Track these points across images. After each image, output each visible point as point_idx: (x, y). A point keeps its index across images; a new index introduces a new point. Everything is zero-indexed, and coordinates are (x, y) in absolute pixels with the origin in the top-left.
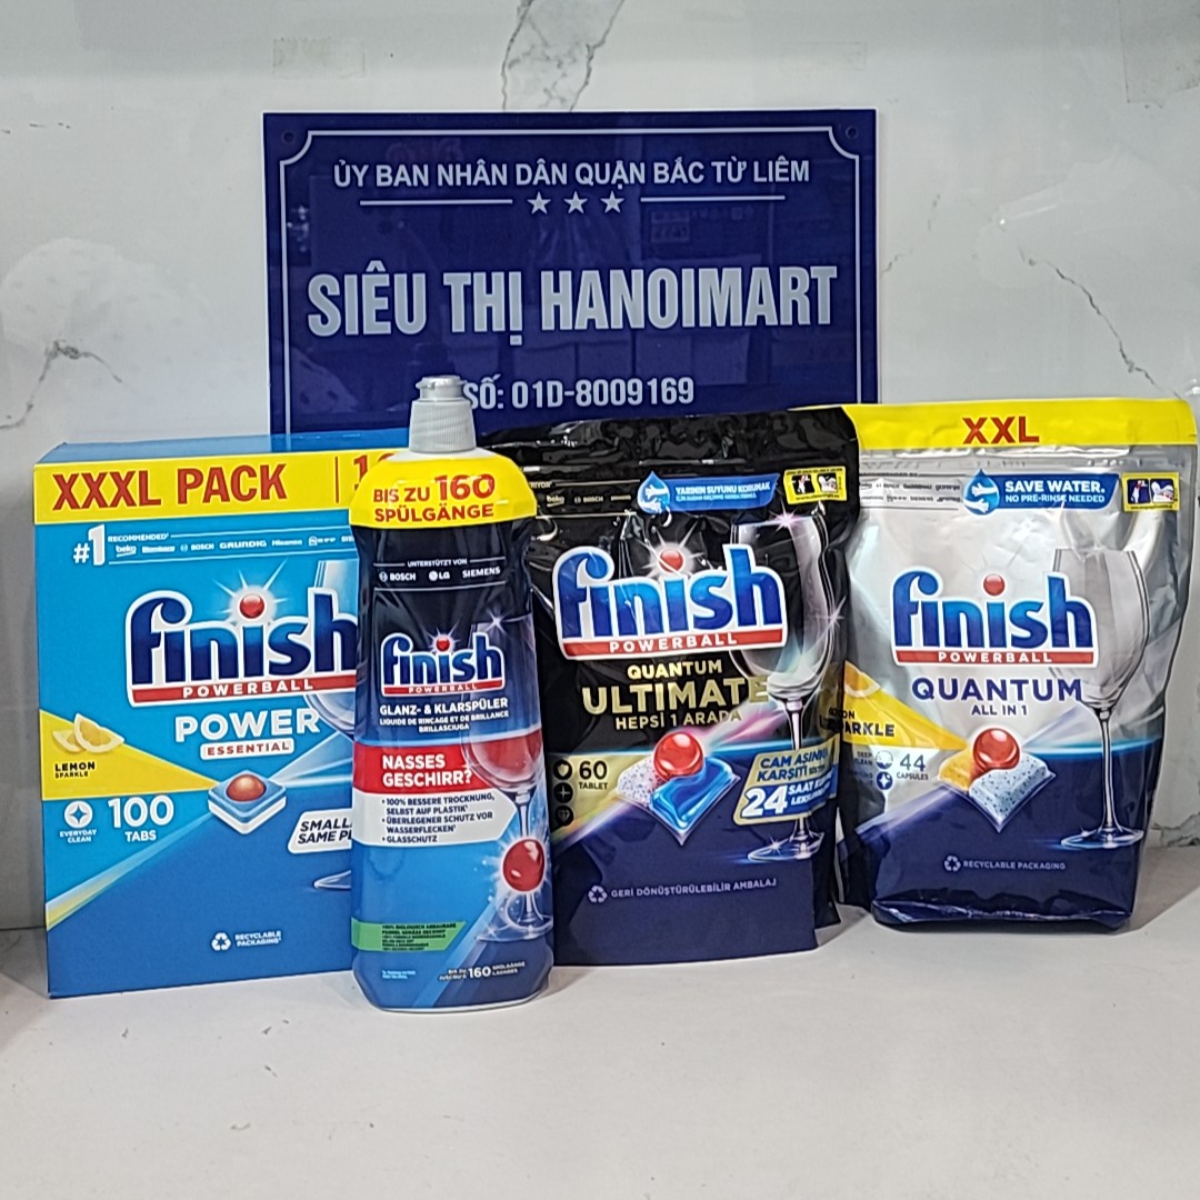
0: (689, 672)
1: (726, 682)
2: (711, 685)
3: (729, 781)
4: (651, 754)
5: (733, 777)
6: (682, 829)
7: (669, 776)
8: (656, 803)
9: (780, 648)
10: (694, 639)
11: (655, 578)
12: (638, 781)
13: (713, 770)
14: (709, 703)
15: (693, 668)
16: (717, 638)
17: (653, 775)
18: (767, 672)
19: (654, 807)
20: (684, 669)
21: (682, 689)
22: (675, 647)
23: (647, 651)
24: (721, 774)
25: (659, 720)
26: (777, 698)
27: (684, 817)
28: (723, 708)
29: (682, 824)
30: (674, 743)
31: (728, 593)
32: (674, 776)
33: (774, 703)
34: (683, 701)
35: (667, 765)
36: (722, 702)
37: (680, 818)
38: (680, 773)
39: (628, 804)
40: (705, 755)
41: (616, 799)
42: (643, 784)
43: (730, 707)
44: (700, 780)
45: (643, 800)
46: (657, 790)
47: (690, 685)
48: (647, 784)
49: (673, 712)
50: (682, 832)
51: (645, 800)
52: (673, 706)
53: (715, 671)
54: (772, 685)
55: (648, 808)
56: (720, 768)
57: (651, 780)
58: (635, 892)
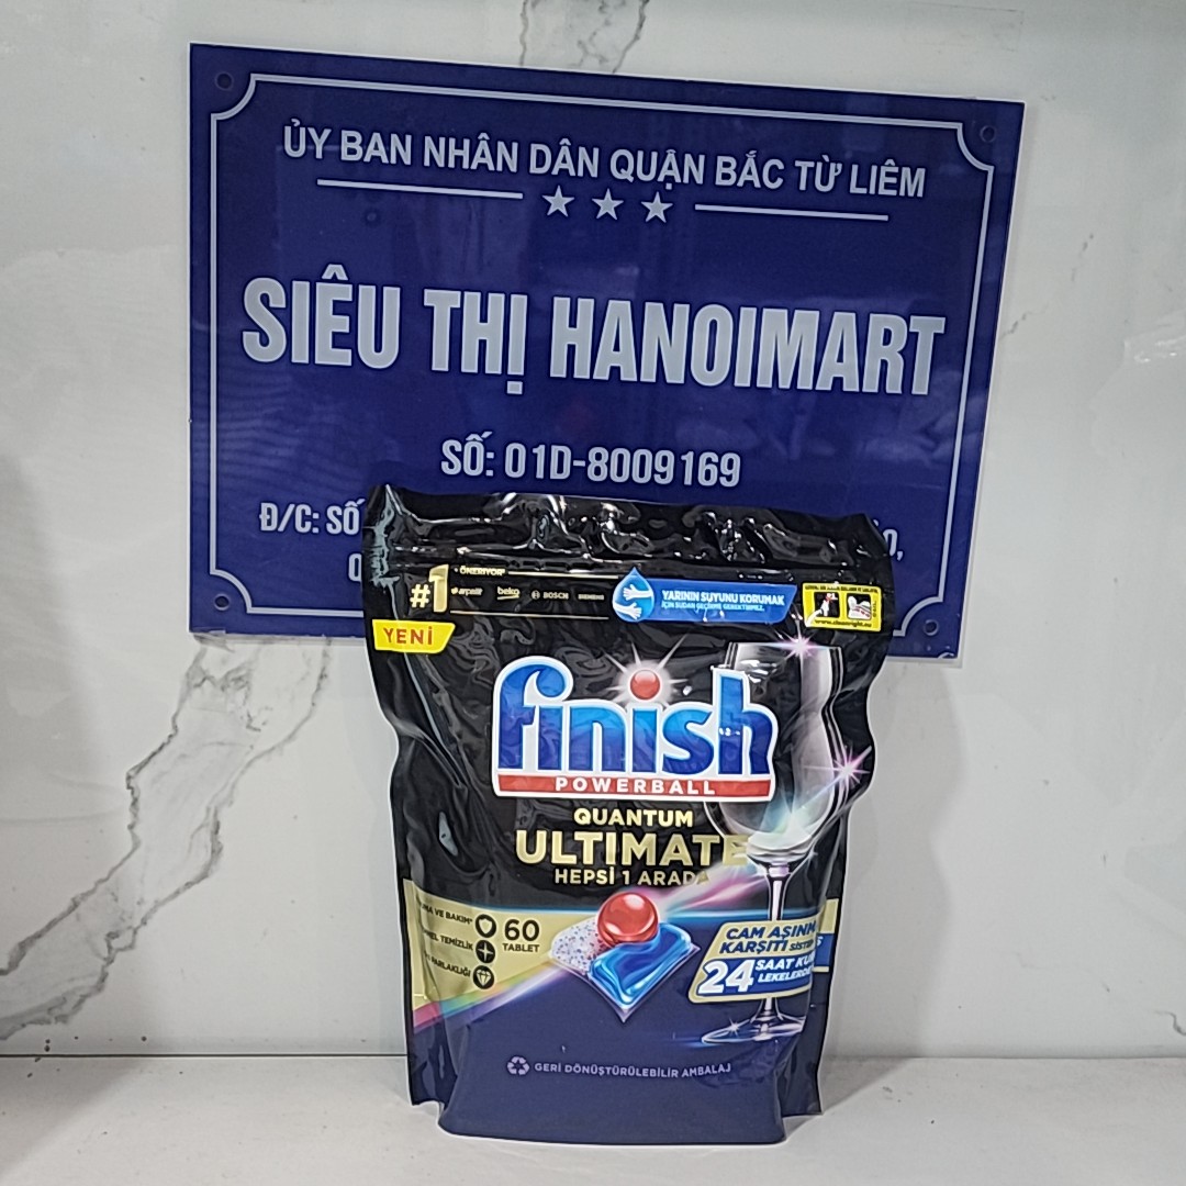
0: (650, 823)
1: (696, 839)
2: (677, 839)
3: (686, 951)
4: (597, 914)
5: (691, 947)
6: (626, 1003)
7: (615, 941)
8: (597, 972)
9: (766, 803)
10: (662, 783)
11: (622, 705)
12: (577, 945)
13: (670, 938)
14: (672, 862)
15: (656, 818)
16: (690, 785)
17: (594, 940)
18: (749, 830)
19: (594, 976)
20: (644, 818)
21: (639, 841)
22: (636, 790)
23: (601, 792)
24: (678, 943)
25: (608, 876)
26: (757, 862)
27: (629, 991)
28: (688, 868)
29: (626, 999)
30: (623, 904)
31: (711, 732)
32: (621, 942)
33: (754, 867)
34: (639, 856)
35: (613, 929)
36: (688, 862)
37: (625, 993)
38: (628, 939)
39: (563, 970)
40: (660, 921)
41: (548, 964)
42: (582, 949)
43: (697, 867)
44: (652, 949)
45: (581, 967)
46: (598, 958)
47: (650, 838)
48: (587, 950)
49: (626, 868)
50: (625, 1007)
51: (583, 967)
52: (627, 861)
53: (684, 825)
54: (753, 846)
55: (586, 977)
56: (676, 937)
57: (593, 945)
58: (563, 1068)
